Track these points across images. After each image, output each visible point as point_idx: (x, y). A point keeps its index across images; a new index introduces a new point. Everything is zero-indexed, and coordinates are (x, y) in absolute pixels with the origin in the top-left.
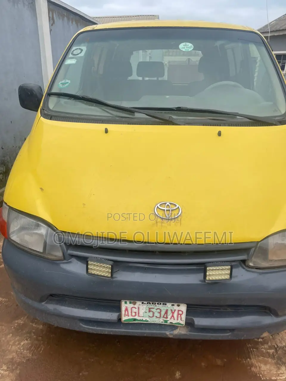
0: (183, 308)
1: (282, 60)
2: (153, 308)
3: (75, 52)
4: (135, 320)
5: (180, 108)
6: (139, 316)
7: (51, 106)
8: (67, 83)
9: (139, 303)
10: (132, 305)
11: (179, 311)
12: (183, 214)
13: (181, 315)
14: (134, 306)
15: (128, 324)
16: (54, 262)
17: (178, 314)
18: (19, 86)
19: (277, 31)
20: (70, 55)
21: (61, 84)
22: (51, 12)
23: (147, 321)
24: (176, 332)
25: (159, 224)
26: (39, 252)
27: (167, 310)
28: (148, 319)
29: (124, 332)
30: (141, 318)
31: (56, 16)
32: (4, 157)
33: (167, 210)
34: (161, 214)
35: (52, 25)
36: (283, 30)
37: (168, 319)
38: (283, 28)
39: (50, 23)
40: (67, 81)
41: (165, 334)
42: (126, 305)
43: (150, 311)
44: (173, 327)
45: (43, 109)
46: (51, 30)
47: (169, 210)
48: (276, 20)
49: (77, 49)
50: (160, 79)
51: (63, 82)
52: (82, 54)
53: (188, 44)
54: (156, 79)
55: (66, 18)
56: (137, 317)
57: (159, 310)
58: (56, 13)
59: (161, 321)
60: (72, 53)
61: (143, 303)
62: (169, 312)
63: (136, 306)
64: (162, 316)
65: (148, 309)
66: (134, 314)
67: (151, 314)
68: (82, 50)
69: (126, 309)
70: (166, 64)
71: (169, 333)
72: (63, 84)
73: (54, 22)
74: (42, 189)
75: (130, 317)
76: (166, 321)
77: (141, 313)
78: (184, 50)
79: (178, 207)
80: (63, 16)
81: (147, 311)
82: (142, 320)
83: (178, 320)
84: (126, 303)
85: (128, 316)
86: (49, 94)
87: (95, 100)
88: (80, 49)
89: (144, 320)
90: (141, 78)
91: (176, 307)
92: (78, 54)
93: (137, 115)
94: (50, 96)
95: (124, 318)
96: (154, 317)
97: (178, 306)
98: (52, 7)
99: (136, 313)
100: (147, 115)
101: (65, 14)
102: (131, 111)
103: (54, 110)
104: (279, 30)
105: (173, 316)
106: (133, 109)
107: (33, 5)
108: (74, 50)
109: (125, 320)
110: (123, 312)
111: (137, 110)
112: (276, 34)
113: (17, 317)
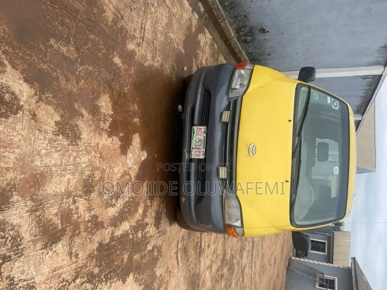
0: (202, 157)
1: (329, 285)
2: (201, 142)
3: (334, 102)
4: (194, 133)
5: (301, 162)
6: (196, 135)
7: (303, 89)
8: (316, 98)
9: (205, 135)
10: (203, 131)
11: (200, 155)
12: (250, 157)
13: (197, 156)
14: (203, 132)
15: (191, 129)
16: (227, 93)
17: (198, 155)
18: (314, 67)
19: (357, 281)
20: (333, 100)
21: (316, 94)
22: (372, 77)
23: (193, 139)
24: (186, 154)
25: (246, 146)
26: (232, 86)
27: (200, 149)
28: (194, 140)
29: (187, 127)
30: (195, 136)
31: (370, 80)
32: (258, 40)
33: (253, 150)
34: (251, 147)
35: (362, 77)
36: (357, 286)
37: (194, 150)
38: (360, 288)
39: (363, 76)
40: (317, 98)
41: (185, 148)
42: (203, 129)
43: (199, 140)
44: (189, 152)
45: (301, 84)
46: (357, 76)
47: (253, 151)
48: (367, 281)
49: (337, 104)
50: (316, 159)
51: (317, 96)
52: (333, 107)
53: (338, 172)
54: (316, 155)
55: (368, 88)
56: (195, 134)
57: (200, 145)
58: (372, 81)
59: (193, 146)
60: (334, 101)
61: (205, 137)
62: (199, 150)
63: (203, 134)
64: (196, 147)
65: (201, 139)
66: (197, 132)
67: (197, 141)
68: (336, 107)
69: (200, 129)
70: (328, 178)
71: (186, 150)
72: (315, 96)
73: (364, 79)
74: (262, 87)
75: (195, 131)
76: (193, 149)
77: (197, 136)
78: (334, 169)
79: (254, 155)
80: (370, 86)
81: (199, 139)
82: (193, 137)
83: (194, 154)
84: (205, 129)
85: (196, 130)
86: (309, 87)
87: (306, 115)
88: (337, 106)
89: (194, 138)
90: (317, 145)
91: (202, 153)
92: (333, 104)
93: (297, 138)
94: (308, 88)
95: (195, 128)
96: (195, 143)
97: (203, 155)
98: (377, 78)
99: (198, 133)
100: (297, 144)
101: (371, 88)
102: (299, 135)
103: (301, 90)
104: (357, 283)
105: (197, 152)
106: (300, 137)
107: (377, 64)
108: (336, 102)
109: (194, 128)
110: (199, 127)
111: (300, 138)
112: (354, 280)
113: (177, 65)
